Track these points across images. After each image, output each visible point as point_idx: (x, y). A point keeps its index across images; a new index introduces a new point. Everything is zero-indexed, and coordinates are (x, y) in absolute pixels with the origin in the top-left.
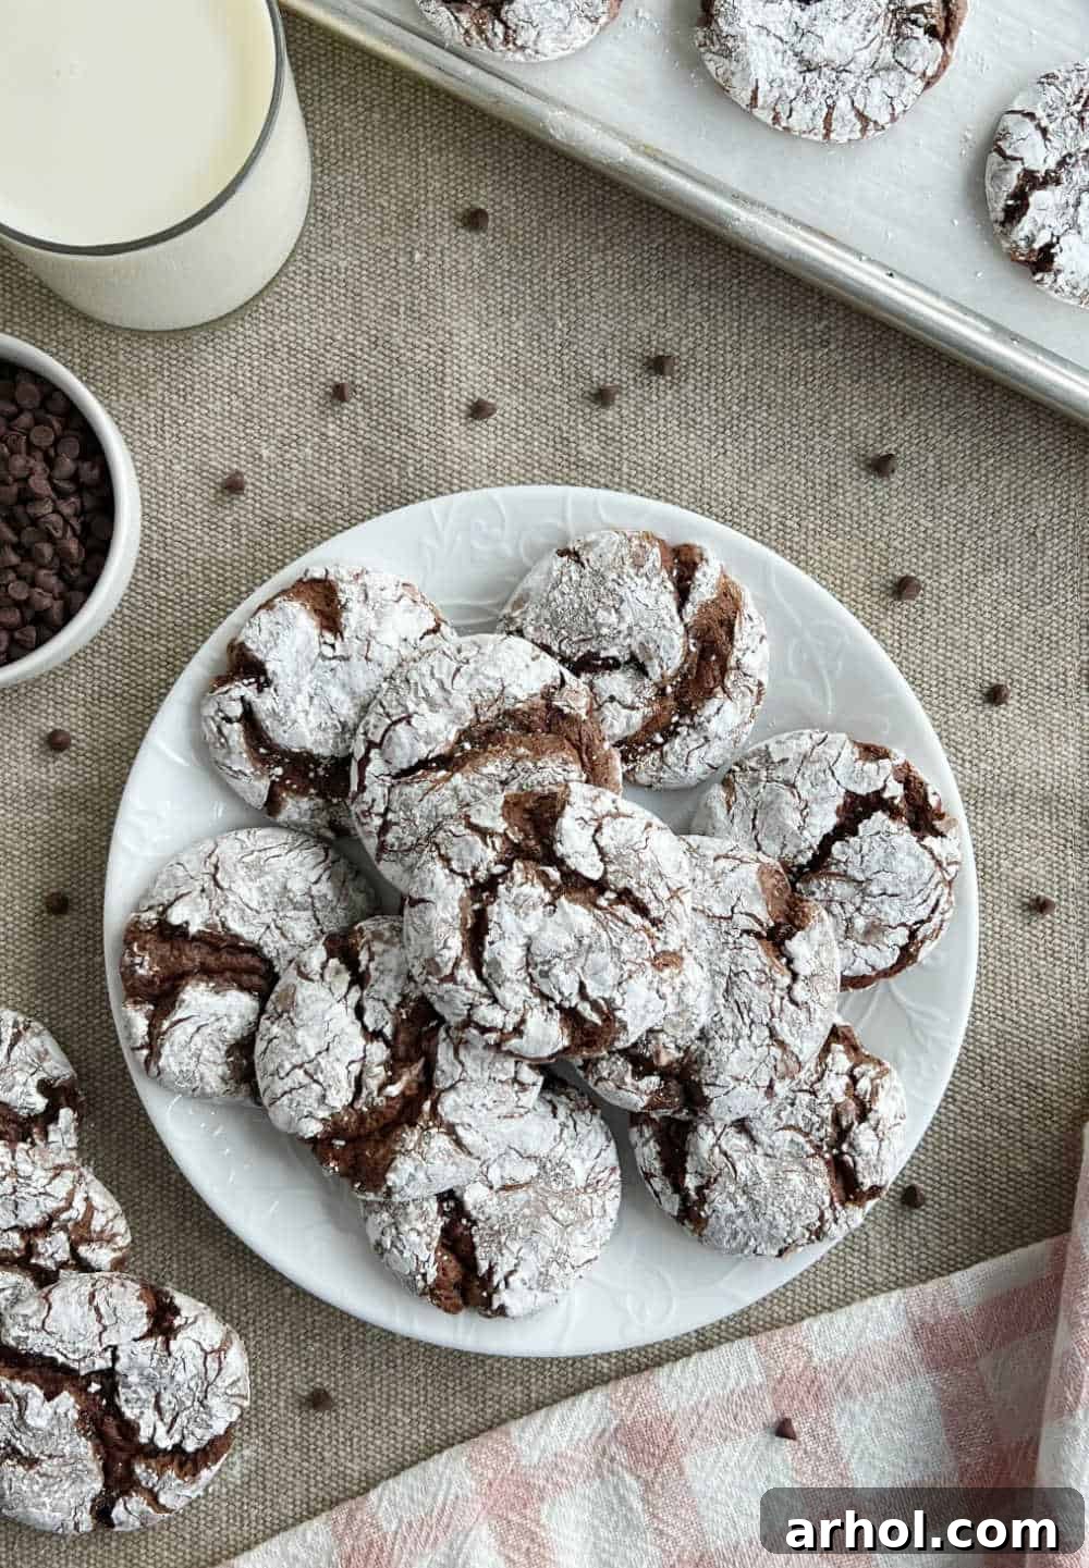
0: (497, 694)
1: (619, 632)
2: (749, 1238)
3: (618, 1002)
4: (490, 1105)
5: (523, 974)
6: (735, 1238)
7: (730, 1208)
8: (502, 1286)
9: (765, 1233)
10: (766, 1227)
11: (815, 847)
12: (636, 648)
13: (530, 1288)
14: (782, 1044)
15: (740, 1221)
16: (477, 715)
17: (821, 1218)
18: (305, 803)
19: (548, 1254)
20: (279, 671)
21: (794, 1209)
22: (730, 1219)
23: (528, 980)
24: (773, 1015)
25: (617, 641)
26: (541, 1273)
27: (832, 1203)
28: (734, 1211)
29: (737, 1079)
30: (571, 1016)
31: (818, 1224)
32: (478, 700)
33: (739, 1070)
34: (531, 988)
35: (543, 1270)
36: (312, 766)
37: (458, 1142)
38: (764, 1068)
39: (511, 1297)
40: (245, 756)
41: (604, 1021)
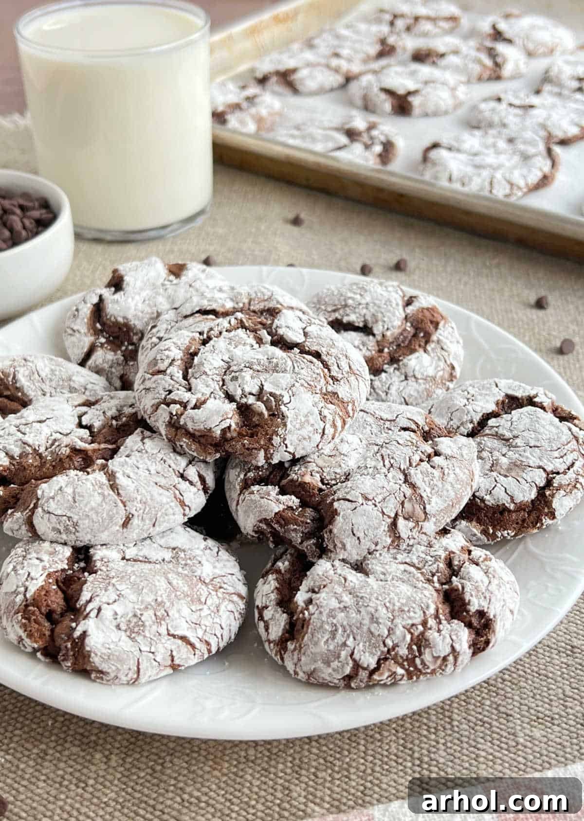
0: (266, 297)
1: (360, 304)
2: (348, 636)
3: (286, 399)
4: (153, 472)
5: (219, 378)
6: (334, 638)
7: (334, 603)
8: (93, 614)
9: (365, 628)
10: (366, 622)
11: (476, 423)
12: (369, 318)
13: (118, 627)
14: (413, 486)
15: (341, 615)
16: (249, 304)
17: (424, 623)
18: (110, 356)
19: (150, 599)
20: (131, 284)
21: (398, 604)
22: (332, 614)
23: (221, 383)
24: (411, 465)
25: (357, 310)
26: (135, 616)
27: (437, 617)
28: (338, 605)
29: (367, 499)
30: (244, 410)
31: (421, 628)
32: (253, 296)
33: (370, 491)
34: (221, 388)
35: (139, 612)
36: (126, 343)
37: (114, 487)
38: (393, 500)
39: (98, 628)
40: (86, 320)
41: (270, 415)
